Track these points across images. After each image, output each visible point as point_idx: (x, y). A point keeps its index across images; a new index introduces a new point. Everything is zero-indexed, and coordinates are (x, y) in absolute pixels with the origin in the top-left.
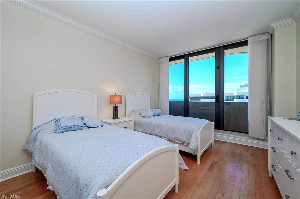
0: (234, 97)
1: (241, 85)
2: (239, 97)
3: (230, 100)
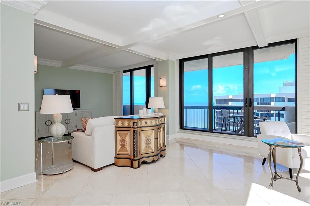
0: (272, 99)
1: (285, 82)
2: (279, 99)
3: (266, 104)
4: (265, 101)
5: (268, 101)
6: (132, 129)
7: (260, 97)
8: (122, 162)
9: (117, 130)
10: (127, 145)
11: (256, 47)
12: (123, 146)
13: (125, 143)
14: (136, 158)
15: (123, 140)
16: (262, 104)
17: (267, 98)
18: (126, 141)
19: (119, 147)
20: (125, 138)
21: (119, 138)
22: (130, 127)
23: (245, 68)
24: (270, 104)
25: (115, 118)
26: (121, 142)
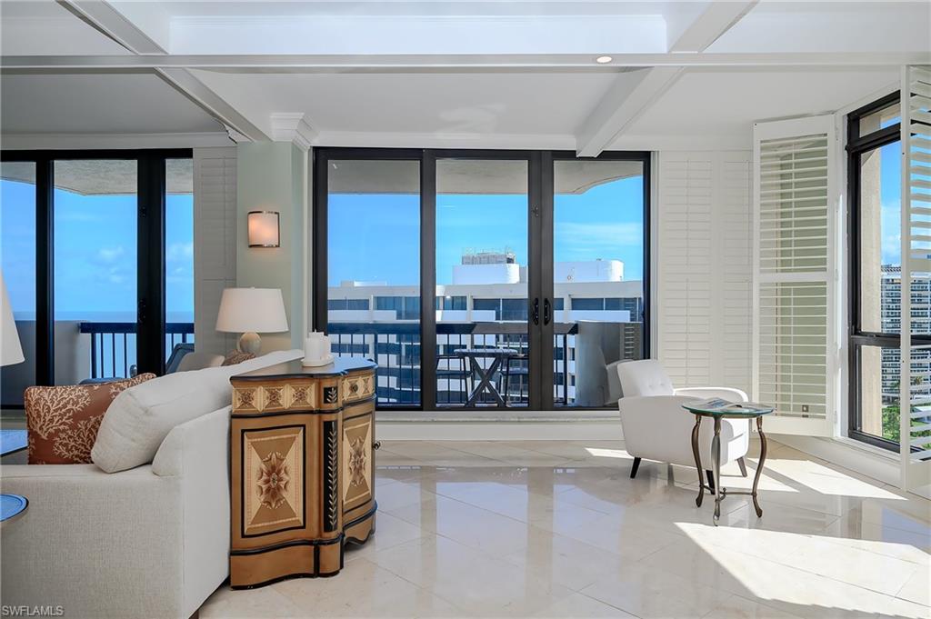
6: (315, 417)
8: (265, 564)
9: (243, 431)
10: (291, 487)
11: (570, 155)
12: (273, 492)
13: (280, 480)
14: (333, 535)
15: (273, 468)
18: (286, 472)
19: (254, 502)
20: (283, 460)
21: (254, 463)
22: (311, 412)
23: (532, 211)
25: (232, 379)
26: (265, 477)
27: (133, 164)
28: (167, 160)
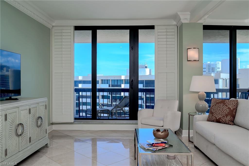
4: (116, 83)
5: (119, 84)
7: (111, 79)
16: (112, 86)
17: (117, 80)
24: (121, 87)
27: (128, 31)
28: (139, 30)
